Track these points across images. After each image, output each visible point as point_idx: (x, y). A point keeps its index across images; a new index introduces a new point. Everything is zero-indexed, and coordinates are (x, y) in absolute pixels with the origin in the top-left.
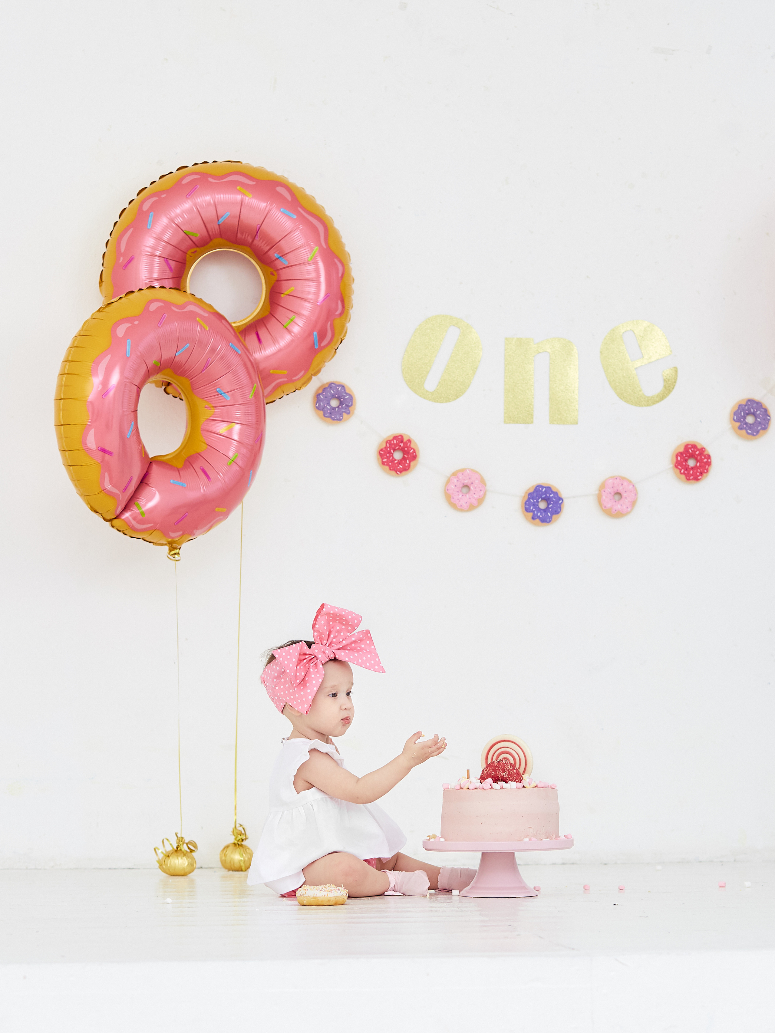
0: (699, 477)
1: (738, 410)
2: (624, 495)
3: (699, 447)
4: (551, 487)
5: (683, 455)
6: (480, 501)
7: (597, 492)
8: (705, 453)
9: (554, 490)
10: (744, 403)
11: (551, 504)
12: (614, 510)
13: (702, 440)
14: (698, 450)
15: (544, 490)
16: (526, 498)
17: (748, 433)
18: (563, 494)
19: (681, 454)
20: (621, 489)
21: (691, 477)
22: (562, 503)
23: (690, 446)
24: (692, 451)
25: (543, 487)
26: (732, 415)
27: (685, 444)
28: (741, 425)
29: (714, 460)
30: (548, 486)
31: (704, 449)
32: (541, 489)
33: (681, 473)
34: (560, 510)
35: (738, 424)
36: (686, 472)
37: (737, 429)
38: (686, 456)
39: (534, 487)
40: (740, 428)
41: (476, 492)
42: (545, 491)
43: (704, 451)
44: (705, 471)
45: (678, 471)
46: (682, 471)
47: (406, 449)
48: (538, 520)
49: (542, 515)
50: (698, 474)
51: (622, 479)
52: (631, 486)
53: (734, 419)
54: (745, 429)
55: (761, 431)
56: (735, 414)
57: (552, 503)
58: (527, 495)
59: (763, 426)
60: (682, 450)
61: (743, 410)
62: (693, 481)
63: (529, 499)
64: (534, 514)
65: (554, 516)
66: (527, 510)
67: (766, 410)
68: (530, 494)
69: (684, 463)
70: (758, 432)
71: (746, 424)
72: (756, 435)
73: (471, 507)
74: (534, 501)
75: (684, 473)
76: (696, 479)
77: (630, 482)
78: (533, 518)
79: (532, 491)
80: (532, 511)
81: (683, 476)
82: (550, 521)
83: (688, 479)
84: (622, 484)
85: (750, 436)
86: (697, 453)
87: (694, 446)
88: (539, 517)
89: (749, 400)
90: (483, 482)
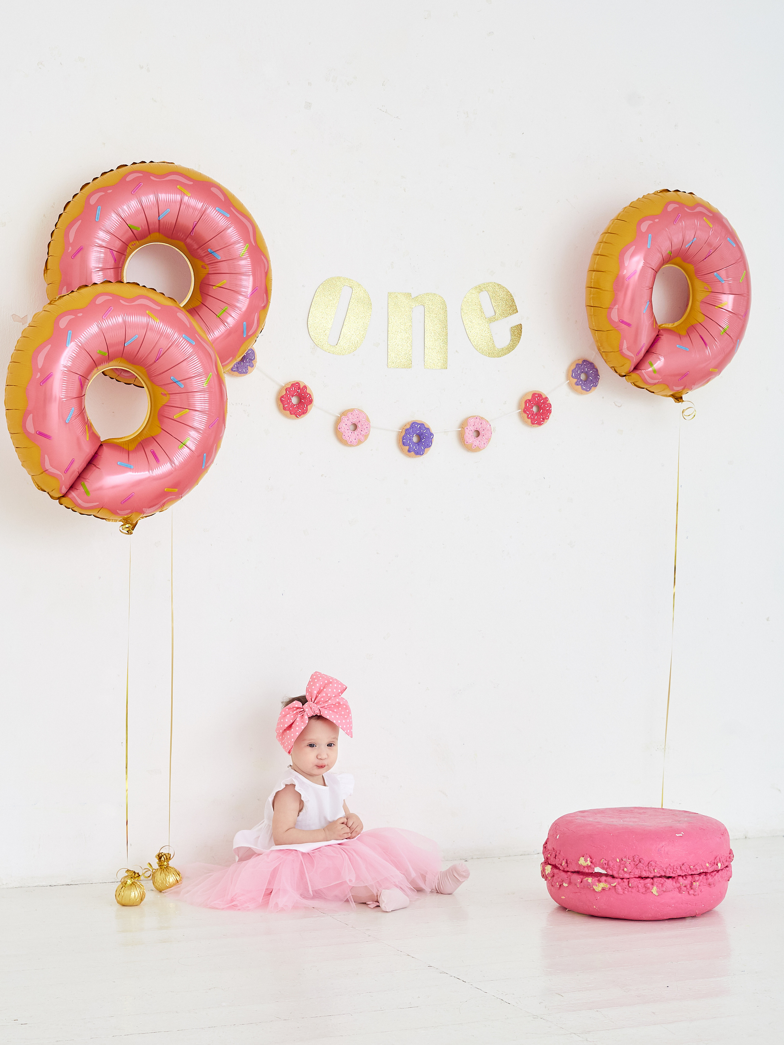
0: (542, 423)
1: (575, 368)
2: (482, 432)
3: (544, 397)
4: (424, 424)
5: (531, 402)
6: (366, 436)
7: (460, 429)
8: (548, 402)
9: (426, 427)
10: (580, 362)
11: (424, 439)
12: (474, 446)
13: (545, 392)
14: (543, 399)
15: (419, 425)
16: (404, 433)
17: (583, 389)
18: (433, 431)
19: (529, 399)
20: (479, 427)
21: (535, 423)
22: (433, 437)
23: (536, 395)
24: (538, 399)
25: (418, 424)
26: (571, 373)
27: (533, 393)
28: (578, 381)
29: (553, 409)
30: (422, 423)
31: (547, 399)
32: (416, 425)
33: (528, 418)
34: (431, 444)
35: (576, 380)
36: (532, 417)
37: (574, 384)
38: (532, 404)
39: (410, 424)
40: (577, 384)
41: (363, 430)
42: (420, 427)
43: (548, 400)
44: (547, 418)
45: (526, 415)
46: (529, 416)
47: (303, 395)
48: (413, 452)
49: (417, 449)
50: (541, 419)
51: (481, 418)
52: (489, 425)
53: (572, 376)
54: (581, 384)
55: (593, 388)
56: (573, 371)
57: (425, 437)
58: (404, 431)
59: (595, 384)
60: (530, 398)
61: (579, 368)
62: (537, 425)
63: (406, 433)
64: (410, 448)
65: (426, 449)
66: (404, 444)
67: (597, 370)
68: (407, 430)
69: (531, 410)
70: (590, 389)
71: (581, 380)
72: (588, 391)
73: (359, 442)
74: (410, 436)
75: (531, 418)
76: (539, 424)
77: (487, 422)
78: (409, 451)
79: (408, 427)
80: (409, 445)
81: (530, 420)
82: (422, 454)
83: (533, 424)
84: (481, 423)
85: (584, 391)
86: (541, 402)
87: (540, 395)
88: (414, 451)
89: (584, 361)
90: (367, 419)
